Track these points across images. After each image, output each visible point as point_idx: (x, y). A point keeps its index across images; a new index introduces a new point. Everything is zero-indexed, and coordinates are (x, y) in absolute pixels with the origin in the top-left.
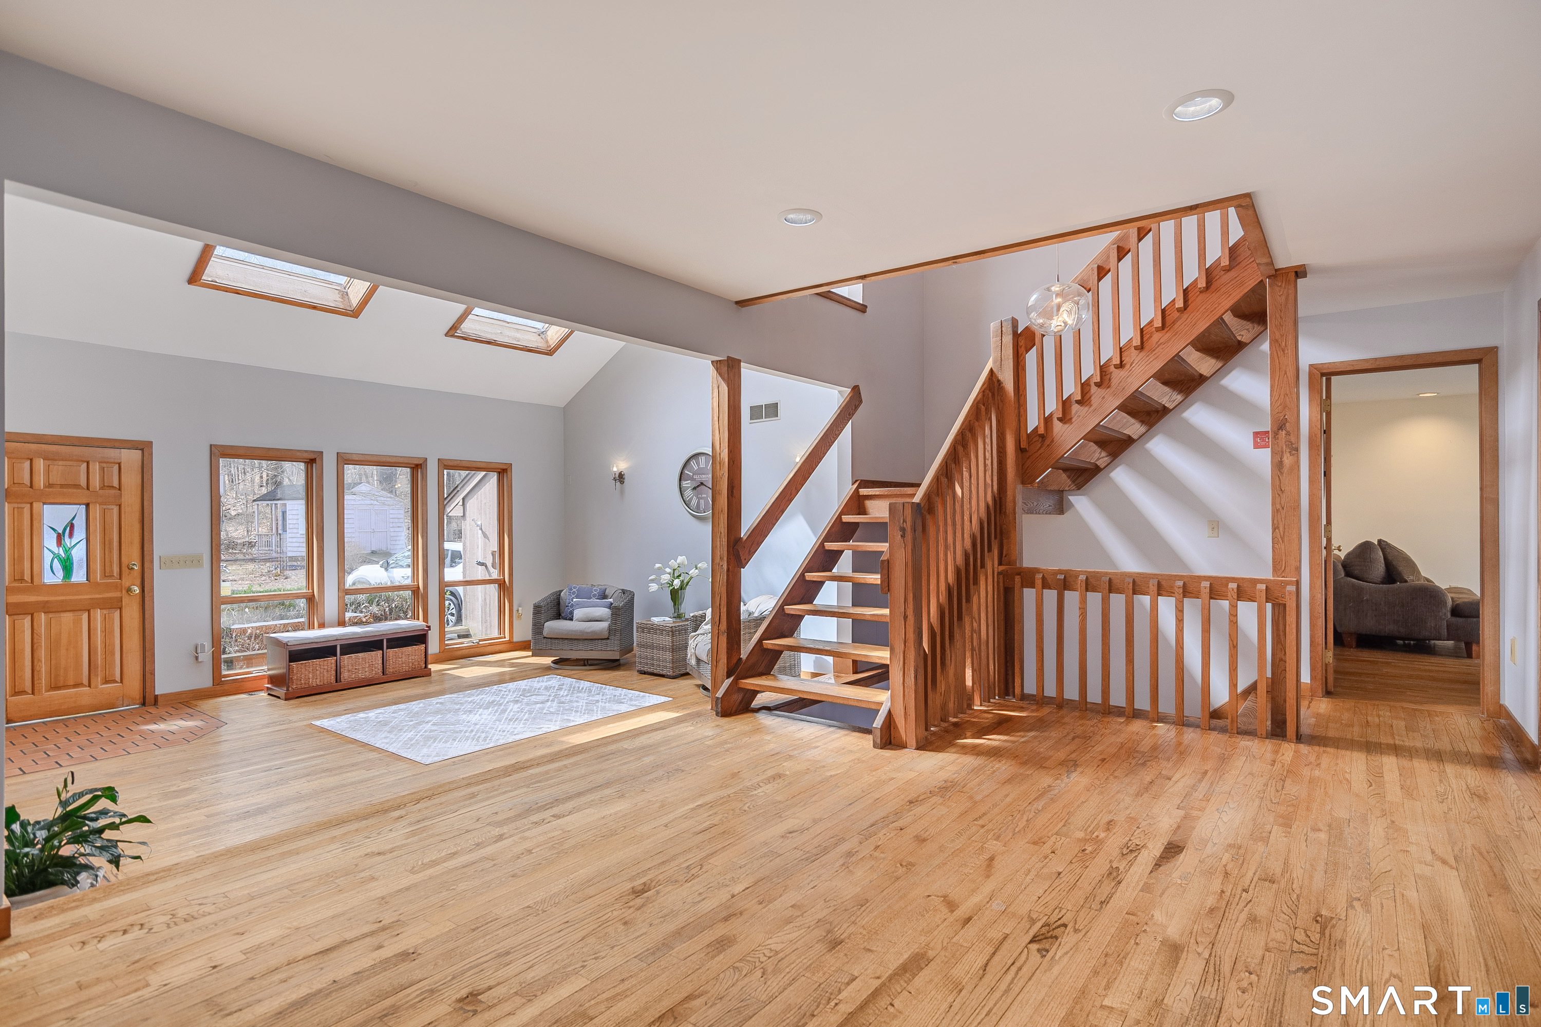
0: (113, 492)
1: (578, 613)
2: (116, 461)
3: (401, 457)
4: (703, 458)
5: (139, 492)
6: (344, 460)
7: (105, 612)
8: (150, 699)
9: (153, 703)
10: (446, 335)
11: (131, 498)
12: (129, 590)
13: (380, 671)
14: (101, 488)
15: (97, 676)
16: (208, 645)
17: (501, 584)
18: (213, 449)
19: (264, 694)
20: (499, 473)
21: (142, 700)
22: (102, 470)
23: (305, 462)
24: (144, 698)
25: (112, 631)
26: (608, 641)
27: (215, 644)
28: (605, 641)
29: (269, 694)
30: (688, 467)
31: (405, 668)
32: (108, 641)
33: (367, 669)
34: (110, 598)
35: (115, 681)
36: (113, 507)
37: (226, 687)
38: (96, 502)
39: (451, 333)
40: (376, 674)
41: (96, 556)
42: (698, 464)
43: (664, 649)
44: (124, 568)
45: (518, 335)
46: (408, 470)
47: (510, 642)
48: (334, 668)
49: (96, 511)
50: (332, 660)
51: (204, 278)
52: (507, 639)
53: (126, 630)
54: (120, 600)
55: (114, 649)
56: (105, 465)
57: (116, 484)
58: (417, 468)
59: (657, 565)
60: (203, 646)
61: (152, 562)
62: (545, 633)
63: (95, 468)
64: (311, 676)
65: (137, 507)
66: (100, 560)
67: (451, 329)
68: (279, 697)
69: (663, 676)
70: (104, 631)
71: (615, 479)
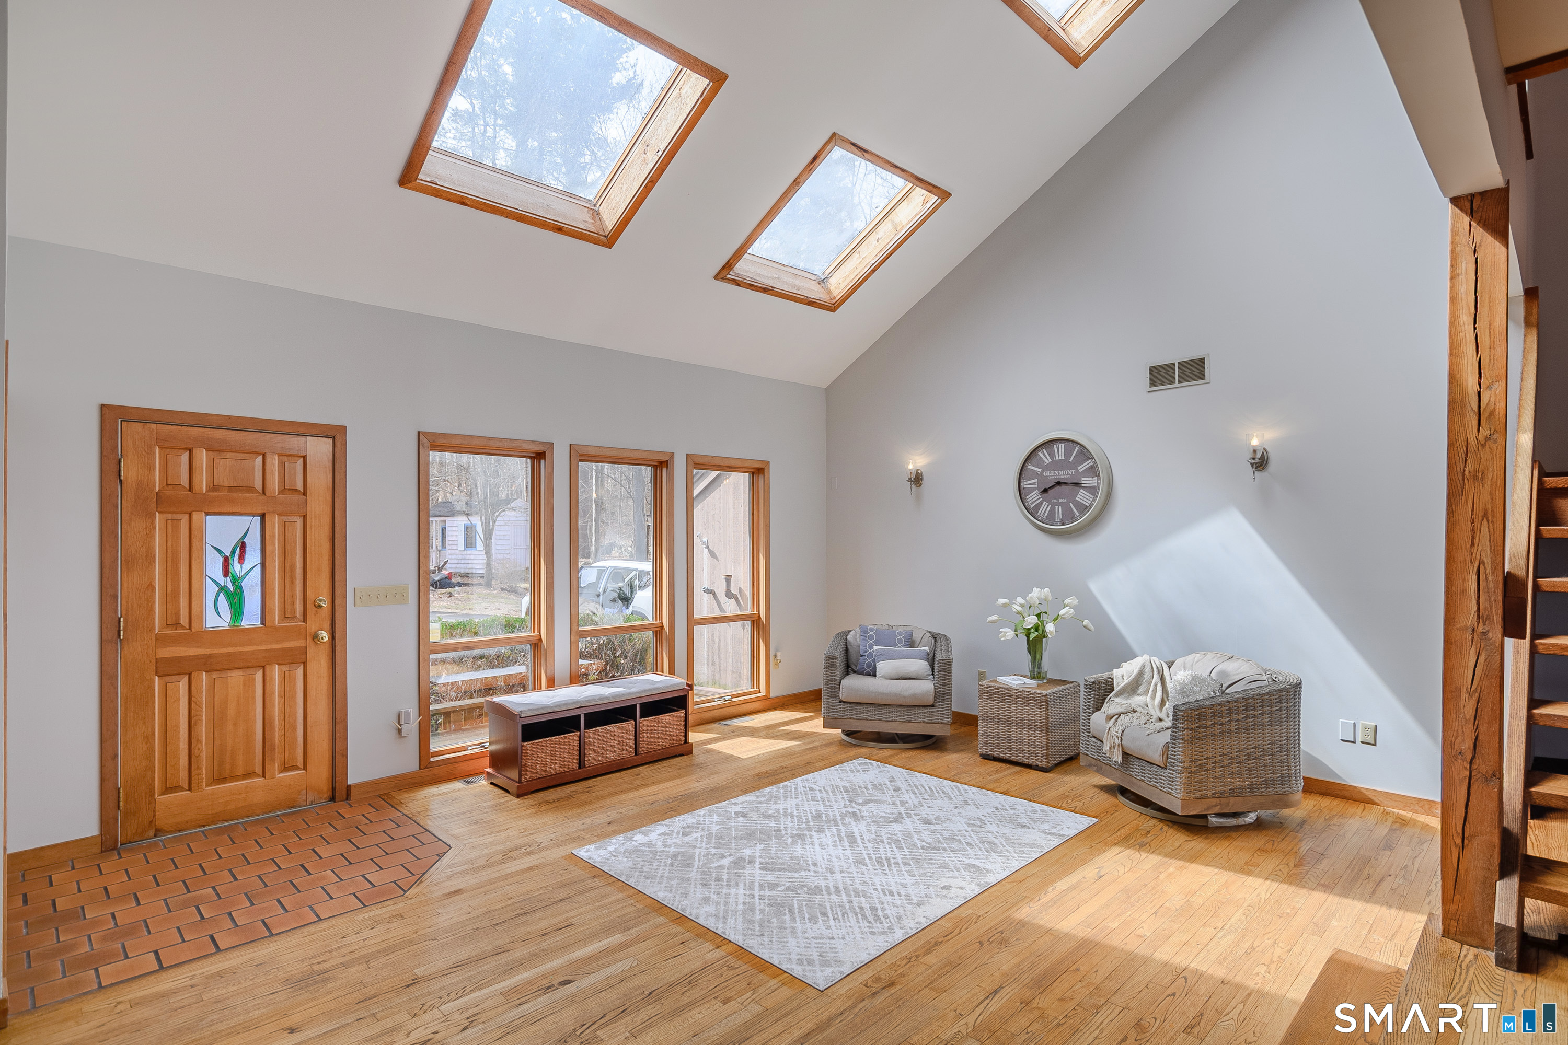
0: (296, 497)
1: (883, 667)
2: (301, 453)
3: (645, 451)
4: (1062, 446)
5: (329, 499)
6: (580, 455)
7: (285, 668)
8: (341, 792)
9: (345, 797)
10: (716, 277)
11: (318, 506)
12: (315, 637)
13: (632, 749)
14: (281, 492)
15: (274, 760)
16: (413, 711)
17: (755, 621)
18: (422, 437)
19: (483, 782)
20: (753, 473)
21: (330, 793)
22: (282, 465)
23: (530, 457)
24: (334, 789)
25: (294, 696)
26: (934, 710)
27: (422, 711)
28: (929, 710)
29: (492, 783)
30: (1034, 460)
31: (662, 744)
32: (288, 710)
33: (616, 748)
34: (291, 649)
35: (296, 768)
36: (295, 518)
37: (436, 771)
38: (273, 512)
39: (722, 275)
40: (626, 753)
41: (274, 589)
42: (1052, 455)
43: (1031, 726)
44: (310, 606)
45: (797, 282)
46: (650, 468)
47: (766, 698)
48: (577, 747)
49: (274, 523)
50: (574, 736)
51: (420, 176)
52: (763, 694)
53: (312, 693)
54: (304, 651)
55: (295, 721)
56: (285, 459)
57: (300, 486)
58: (661, 465)
59: (1002, 601)
60: (408, 714)
61: (345, 597)
62: (842, 696)
63: (274, 462)
64: (548, 760)
65: (326, 519)
66: (279, 595)
67: (724, 268)
68: (507, 791)
69: (1029, 766)
70: (283, 695)
71: (910, 480)
